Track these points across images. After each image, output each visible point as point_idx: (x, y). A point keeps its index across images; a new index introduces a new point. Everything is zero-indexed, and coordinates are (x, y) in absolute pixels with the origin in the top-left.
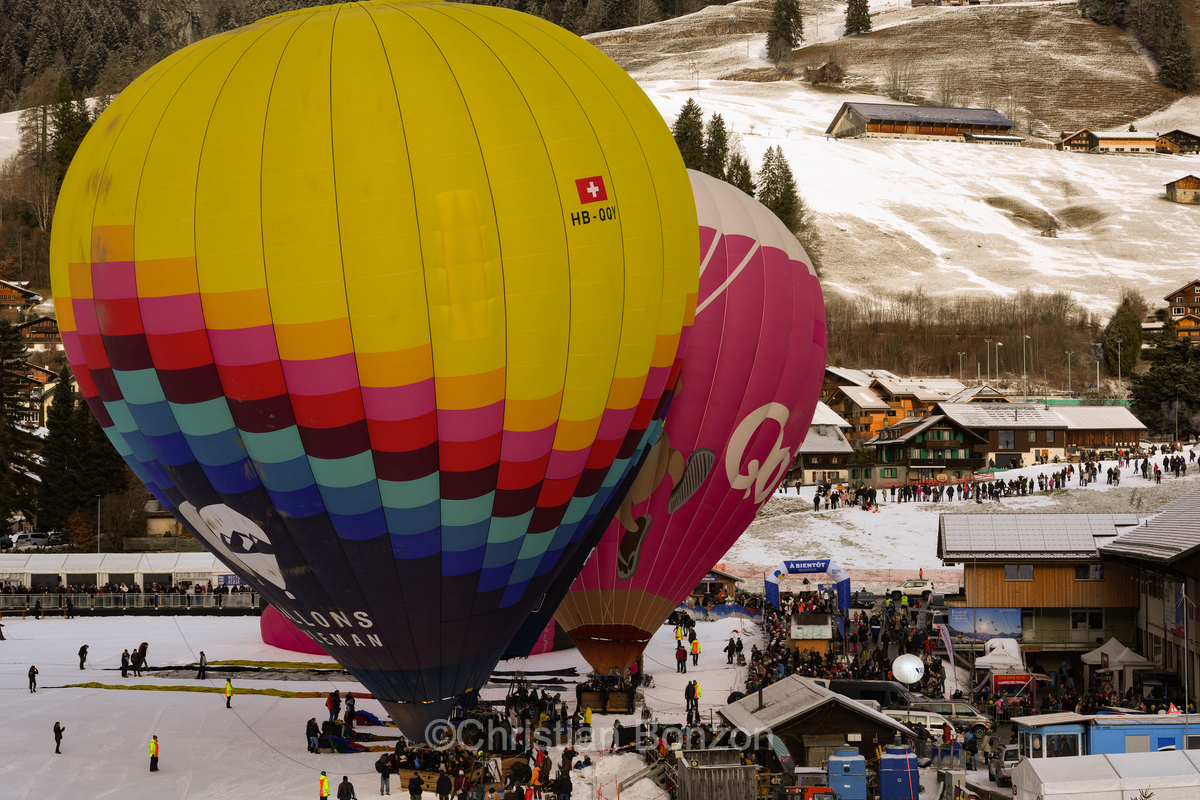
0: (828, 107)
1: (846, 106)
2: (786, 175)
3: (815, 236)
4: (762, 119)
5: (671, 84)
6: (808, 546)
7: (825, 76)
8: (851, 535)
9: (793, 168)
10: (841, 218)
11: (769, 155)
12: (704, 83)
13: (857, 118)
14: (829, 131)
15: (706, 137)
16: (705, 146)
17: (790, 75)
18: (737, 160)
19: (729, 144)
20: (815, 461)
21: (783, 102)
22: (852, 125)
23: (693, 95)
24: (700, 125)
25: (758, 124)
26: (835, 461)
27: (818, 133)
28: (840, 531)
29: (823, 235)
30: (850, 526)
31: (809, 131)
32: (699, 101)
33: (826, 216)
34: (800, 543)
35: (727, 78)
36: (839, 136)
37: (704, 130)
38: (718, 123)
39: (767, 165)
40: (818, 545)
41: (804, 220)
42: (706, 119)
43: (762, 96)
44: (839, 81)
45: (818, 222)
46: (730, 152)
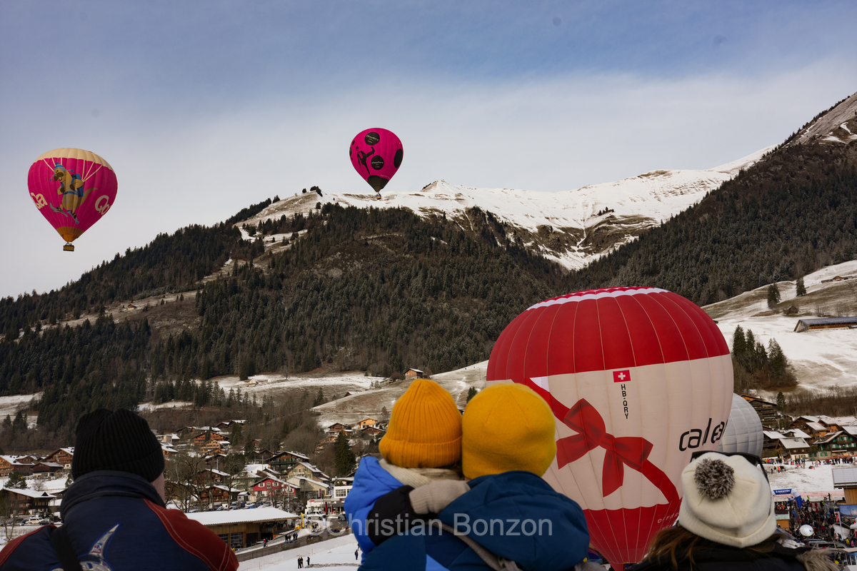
0: (792, 322)
1: (800, 321)
2: (779, 348)
3: (793, 369)
4: (768, 329)
5: (733, 320)
6: (789, 484)
7: (791, 311)
8: (805, 479)
9: (780, 345)
10: (802, 361)
11: (771, 342)
12: (745, 319)
13: (805, 325)
14: (795, 330)
15: (746, 338)
16: (746, 341)
17: (778, 313)
18: (759, 344)
19: (755, 339)
20: (795, 451)
21: (776, 322)
22: (804, 328)
23: (739, 324)
24: (743, 333)
25: (767, 331)
26: (803, 451)
27: (791, 332)
28: (801, 477)
29: (796, 368)
30: (805, 475)
31: (787, 331)
32: (742, 325)
33: (797, 361)
34: (785, 483)
35: (754, 316)
36: (798, 332)
37: (745, 335)
38: (750, 333)
39: (770, 345)
40: (792, 483)
41: (788, 363)
42: (745, 331)
43: (768, 321)
44: (797, 312)
45: (793, 363)
46: (756, 342)
